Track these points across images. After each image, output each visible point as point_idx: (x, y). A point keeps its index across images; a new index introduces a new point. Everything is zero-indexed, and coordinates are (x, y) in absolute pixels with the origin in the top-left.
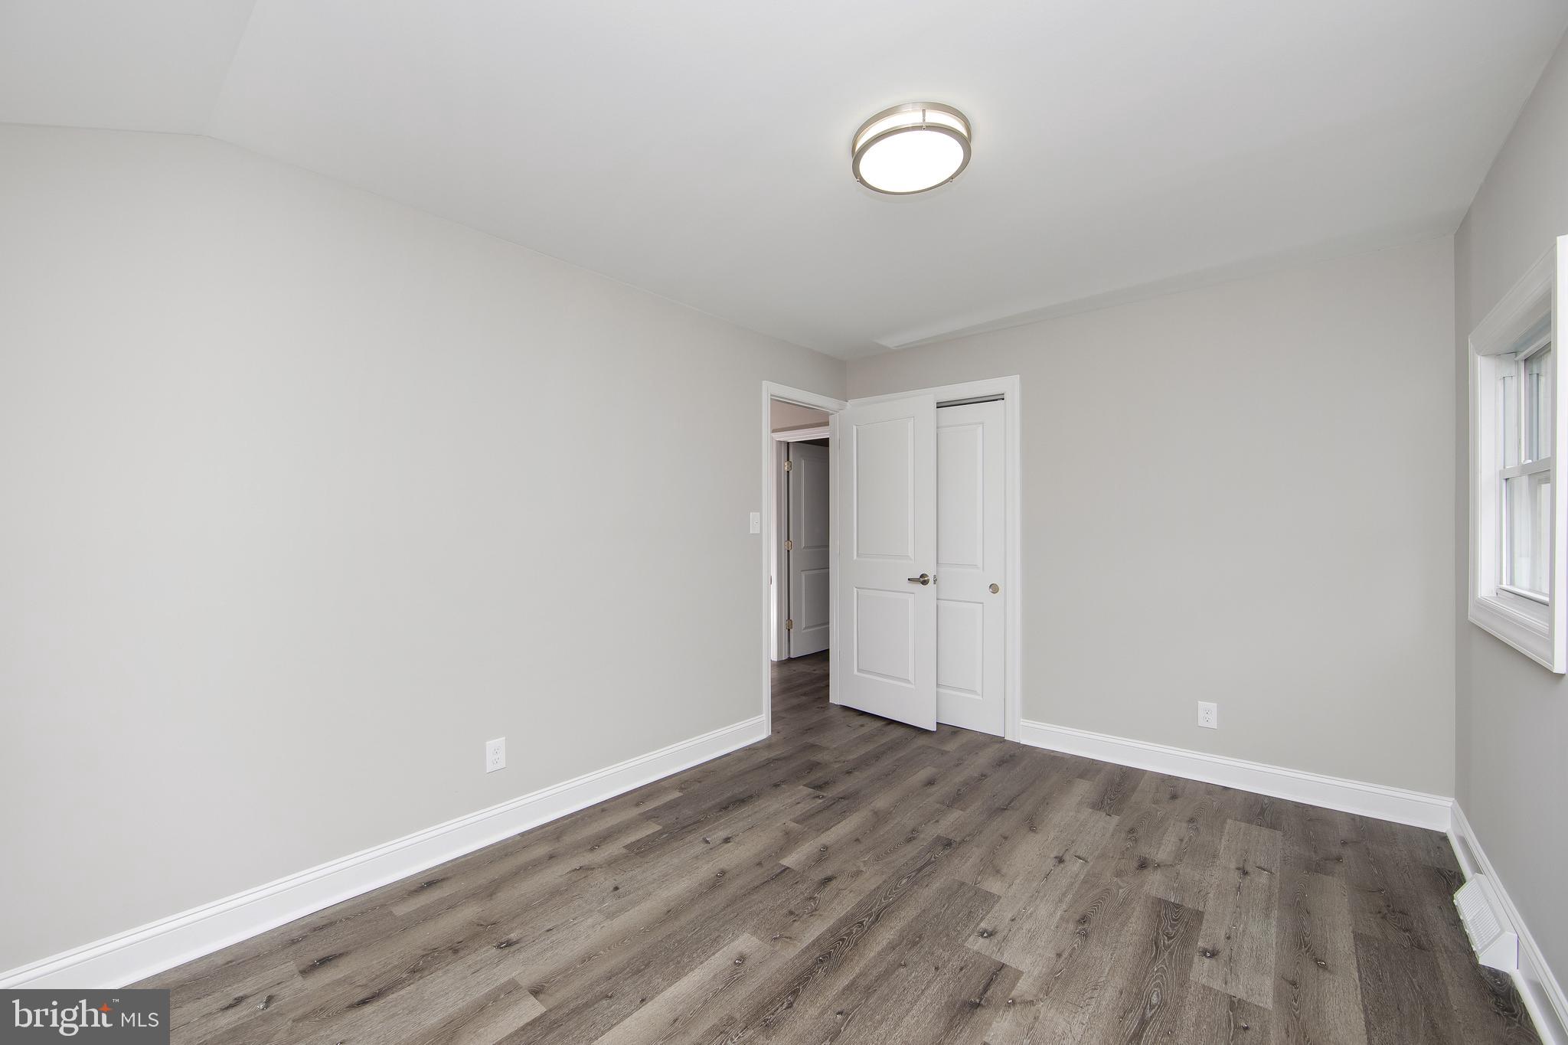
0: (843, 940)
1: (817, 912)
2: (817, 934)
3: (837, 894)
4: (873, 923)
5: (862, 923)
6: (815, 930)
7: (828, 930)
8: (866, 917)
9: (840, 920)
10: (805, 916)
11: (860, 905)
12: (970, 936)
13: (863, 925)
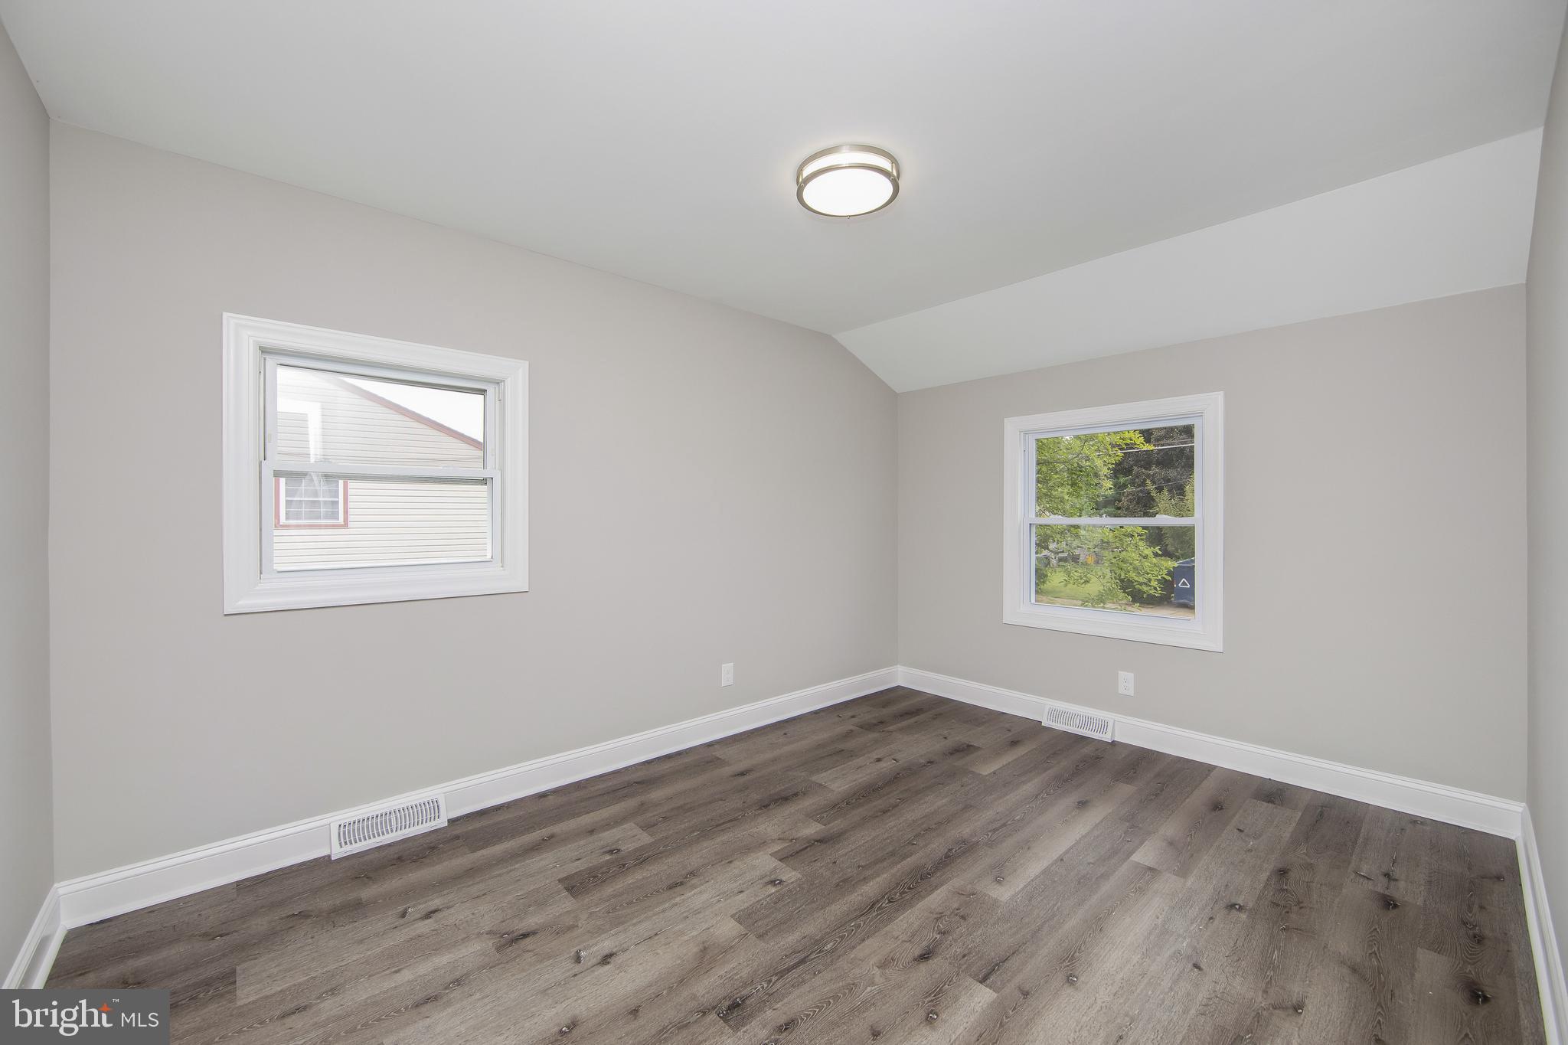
0: (909, 888)
1: (935, 916)
2: (934, 895)
3: (913, 936)
4: (878, 901)
5: (890, 902)
6: (937, 898)
7: (924, 898)
8: (884, 908)
9: (911, 907)
10: (948, 913)
11: (890, 920)
12: (792, 883)
13: (889, 900)
